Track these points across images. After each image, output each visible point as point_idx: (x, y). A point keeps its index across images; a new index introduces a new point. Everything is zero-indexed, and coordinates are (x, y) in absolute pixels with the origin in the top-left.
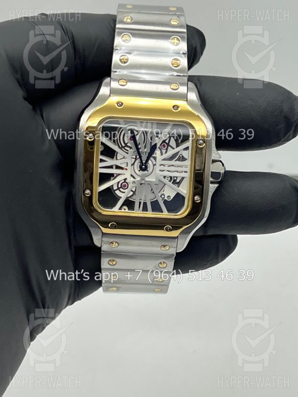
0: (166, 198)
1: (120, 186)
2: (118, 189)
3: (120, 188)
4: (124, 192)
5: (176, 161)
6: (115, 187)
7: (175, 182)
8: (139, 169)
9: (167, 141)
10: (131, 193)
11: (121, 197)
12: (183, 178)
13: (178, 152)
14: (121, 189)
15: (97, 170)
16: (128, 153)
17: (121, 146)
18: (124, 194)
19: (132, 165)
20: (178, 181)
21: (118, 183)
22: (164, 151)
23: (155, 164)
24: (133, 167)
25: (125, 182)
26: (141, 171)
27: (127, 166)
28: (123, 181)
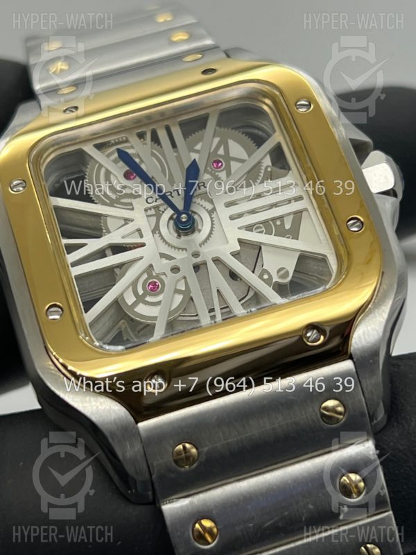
0: (275, 279)
1: (141, 292)
2: (140, 299)
3: (144, 295)
4: (158, 303)
5: (262, 182)
6: (130, 299)
7: (281, 232)
8: (176, 235)
9: (221, 151)
10: (179, 299)
11: (155, 318)
12: (298, 215)
13: (259, 163)
14: (148, 299)
15: (68, 273)
16: (133, 209)
17: (108, 202)
18: (159, 308)
19: (153, 232)
20: (288, 226)
21: (134, 284)
22: (223, 175)
23: (214, 210)
24: (157, 235)
25: (150, 276)
26: (183, 238)
27: (141, 236)
28: (145, 276)
